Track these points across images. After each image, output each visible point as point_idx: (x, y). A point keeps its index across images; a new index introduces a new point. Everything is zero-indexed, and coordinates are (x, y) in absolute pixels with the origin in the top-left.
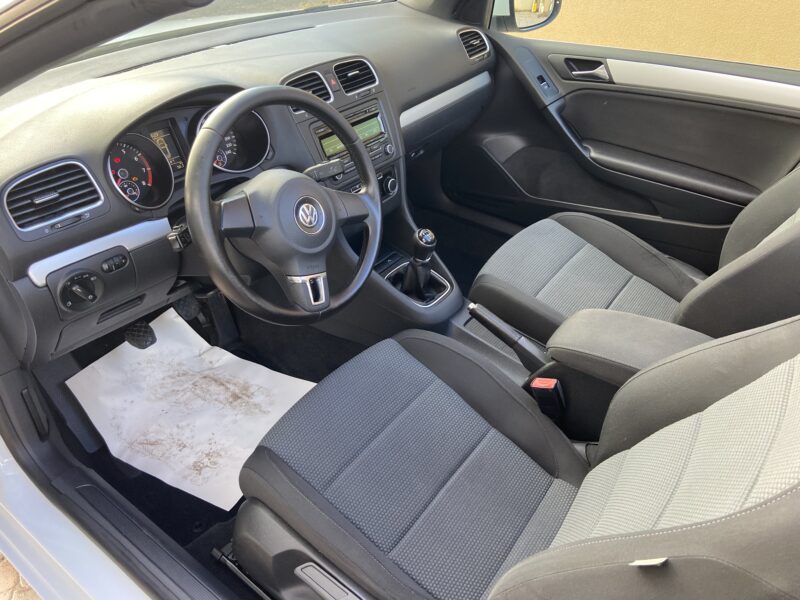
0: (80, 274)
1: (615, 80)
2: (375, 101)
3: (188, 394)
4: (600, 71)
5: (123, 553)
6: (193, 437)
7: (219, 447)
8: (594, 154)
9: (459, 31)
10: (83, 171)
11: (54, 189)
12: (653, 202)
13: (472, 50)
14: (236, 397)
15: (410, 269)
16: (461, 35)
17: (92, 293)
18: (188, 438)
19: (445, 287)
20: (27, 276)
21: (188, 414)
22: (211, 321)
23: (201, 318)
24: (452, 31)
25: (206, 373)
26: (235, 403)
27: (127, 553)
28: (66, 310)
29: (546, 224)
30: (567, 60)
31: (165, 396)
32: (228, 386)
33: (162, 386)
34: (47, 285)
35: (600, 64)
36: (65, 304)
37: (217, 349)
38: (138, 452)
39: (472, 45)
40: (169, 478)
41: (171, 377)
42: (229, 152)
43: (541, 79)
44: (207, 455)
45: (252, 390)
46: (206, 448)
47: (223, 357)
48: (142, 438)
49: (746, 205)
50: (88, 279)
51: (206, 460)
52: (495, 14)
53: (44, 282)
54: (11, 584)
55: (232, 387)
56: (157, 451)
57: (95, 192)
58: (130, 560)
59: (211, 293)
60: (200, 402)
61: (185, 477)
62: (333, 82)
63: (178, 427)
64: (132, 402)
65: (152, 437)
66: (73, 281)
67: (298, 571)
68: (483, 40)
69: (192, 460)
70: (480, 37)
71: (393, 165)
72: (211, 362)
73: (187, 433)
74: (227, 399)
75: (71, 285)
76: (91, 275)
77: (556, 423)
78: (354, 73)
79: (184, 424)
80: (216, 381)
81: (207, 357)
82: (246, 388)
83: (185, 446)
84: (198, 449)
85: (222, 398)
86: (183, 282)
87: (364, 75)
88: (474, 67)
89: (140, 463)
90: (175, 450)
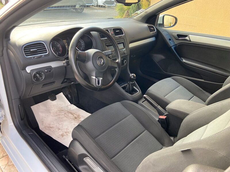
0: (39, 71)
1: (191, 41)
2: (123, 39)
3: (63, 116)
4: (187, 38)
5: (38, 152)
6: (62, 127)
7: (69, 131)
8: (184, 61)
9: (148, 25)
10: (44, 45)
11: (36, 48)
12: (201, 75)
13: (151, 31)
14: (76, 118)
15: (128, 85)
16: (148, 26)
17: (42, 77)
18: (61, 127)
19: (137, 91)
20: (25, 69)
21: (62, 121)
22: (72, 97)
23: (69, 96)
24: (146, 25)
25: (69, 111)
26: (75, 120)
27: (39, 152)
28: (34, 80)
29: (169, 79)
30: (178, 35)
31: (57, 115)
32: (74, 115)
33: (56, 113)
34: (30, 73)
35: (187, 36)
36: (34, 79)
37: (72, 105)
38: (47, 129)
39: (151, 29)
40: (54, 137)
41: (59, 111)
42: (82, 48)
43: (170, 40)
44: (66, 132)
45: (80, 117)
46: (65, 131)
47: (74, 107)
48: (49, 126)
49: (228, 77)
50: (41, 73)
51: (65, 134)
52: (158, 23)
53: (30, 72)
54: (6, 163)
55: (75, 115)
56: (52, 129)
57: (46, 50)
58: (40, 154)
59: (73, 83)
60: (66, 118)
61: (58, 137)
62: (112, 33)
63: (59, 124)
64: (47, 116)
65: (51, 126)
66: (37, 73)
67: (84, 159)
68: (154, 29)
69: (61, 133)
70: (154, 28)
71: (126, 56)
72: (70, 108)
73: (61, 126)
74: (73, 118)
75: (37, 74)
76: (42, 72)
77: (165, 130)
78: (118, 31)
79: (60, 123)
80: (71, 113)
81: (69, 107)
82: (79, 116)
83: (60, 129)
84: (63, 130)
85: (72, 118)
86: (66, 80)
87: (121, 32)
88: (151, 35)
89: (47, 132)
90: (57, 130)
